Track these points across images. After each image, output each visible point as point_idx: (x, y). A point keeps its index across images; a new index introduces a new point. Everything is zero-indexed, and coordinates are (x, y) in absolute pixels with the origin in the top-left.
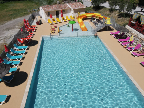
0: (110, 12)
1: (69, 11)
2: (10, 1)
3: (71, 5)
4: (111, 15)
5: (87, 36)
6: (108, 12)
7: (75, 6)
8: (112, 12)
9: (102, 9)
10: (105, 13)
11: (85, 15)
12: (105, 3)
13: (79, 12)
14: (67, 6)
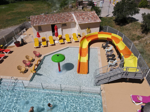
0: (143, 32)
1: (74, 25)
2: (22, 1)
3: (78, 16)
4: (144, 39)
5: (80, 92)
6: (138, 33)
7: (83, 18)
8: (147, 34)
9: (130, 24)
10: (134, 33)
11: (97, 35)
12: (137, 14)
13: (89, 28)
14: (71, 16)
